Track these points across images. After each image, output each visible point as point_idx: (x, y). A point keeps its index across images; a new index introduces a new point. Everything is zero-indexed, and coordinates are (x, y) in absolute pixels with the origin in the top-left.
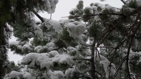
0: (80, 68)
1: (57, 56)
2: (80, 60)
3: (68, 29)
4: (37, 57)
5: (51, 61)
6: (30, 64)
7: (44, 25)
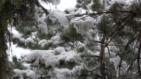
0: (89, 65)
1: (64, 53)
2: (88, 58)
3: (75, 25)
4: (42, 55)
5: (57, 59)
6: (34, 62)
7: (49, 17)
